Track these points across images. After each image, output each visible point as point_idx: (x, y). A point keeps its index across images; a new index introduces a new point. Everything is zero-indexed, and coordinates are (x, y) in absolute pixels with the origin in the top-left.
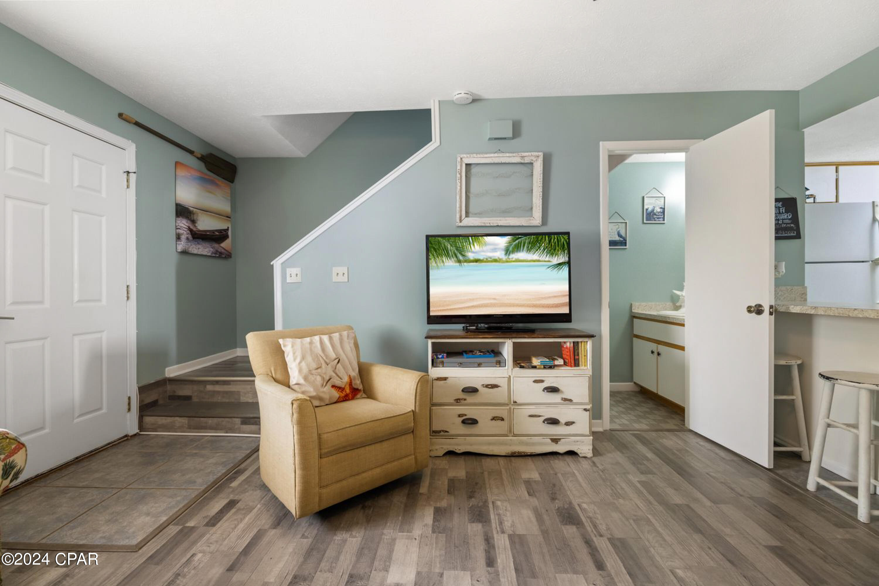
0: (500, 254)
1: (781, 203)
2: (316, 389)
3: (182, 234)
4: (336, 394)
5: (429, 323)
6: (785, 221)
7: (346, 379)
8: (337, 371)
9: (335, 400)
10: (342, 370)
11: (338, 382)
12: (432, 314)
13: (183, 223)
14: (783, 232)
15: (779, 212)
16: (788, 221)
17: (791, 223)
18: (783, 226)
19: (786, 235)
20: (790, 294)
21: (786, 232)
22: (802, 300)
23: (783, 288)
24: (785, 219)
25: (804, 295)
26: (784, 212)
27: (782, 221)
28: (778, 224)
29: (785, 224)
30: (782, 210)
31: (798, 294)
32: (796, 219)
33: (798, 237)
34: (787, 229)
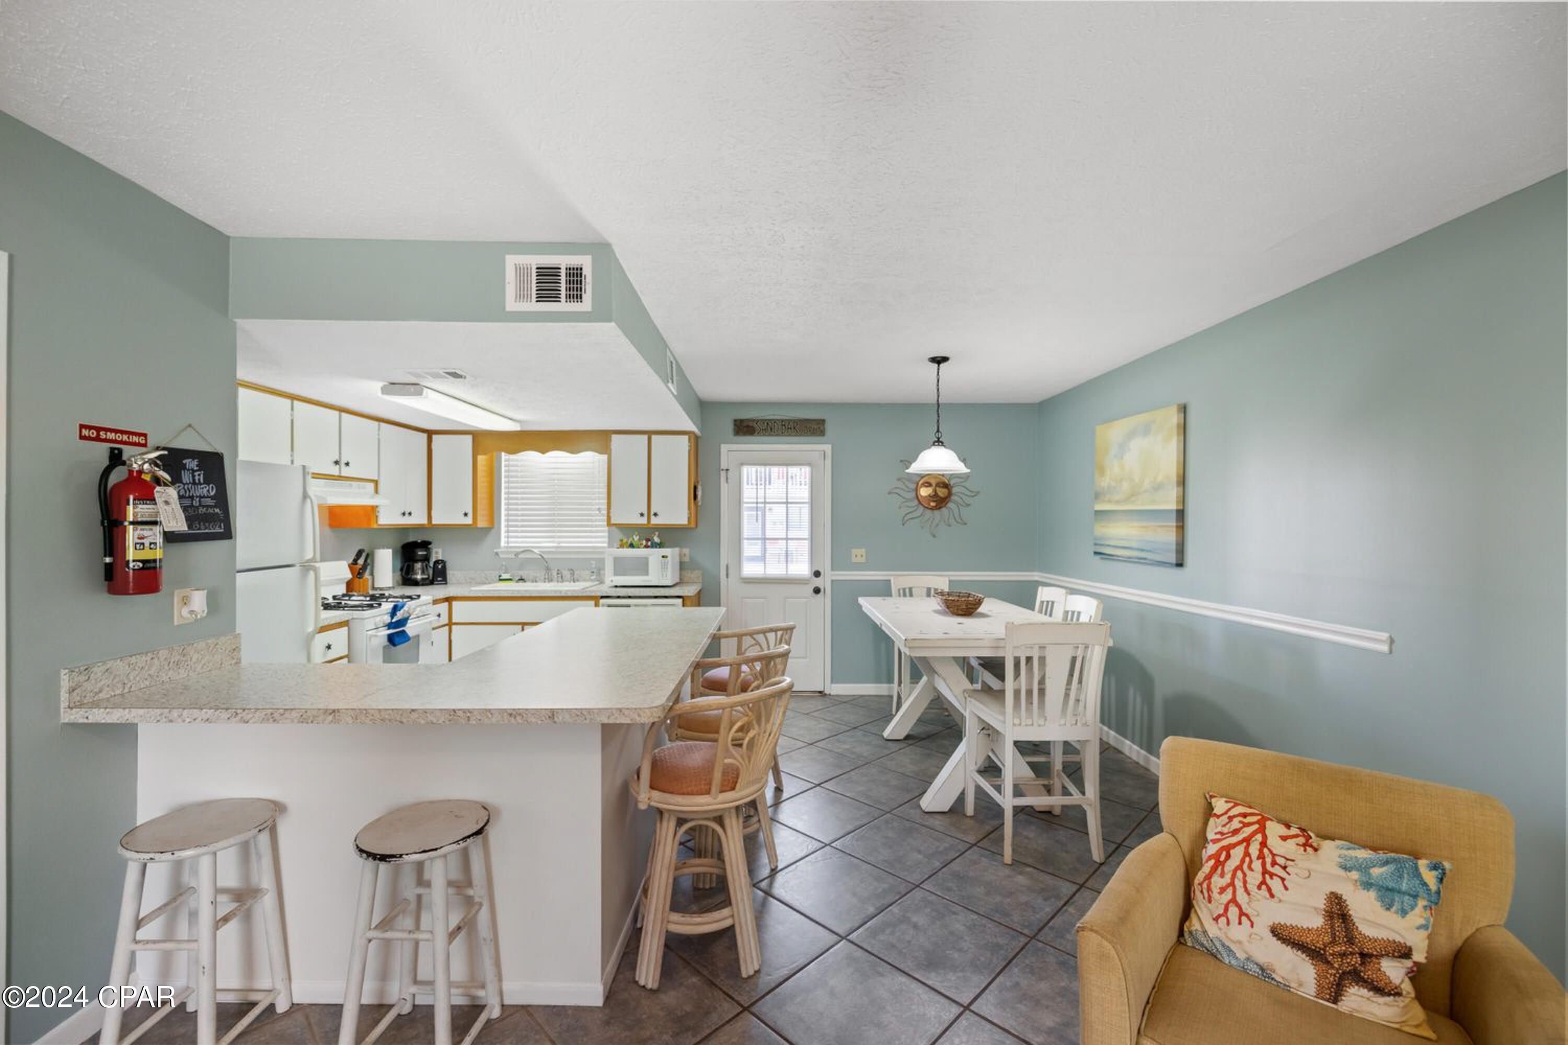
1: (199, 461)
6: (204, 501)
14: (202, 524)
15: (194, 480)
16: (209, 502)
17: (215, 506)
18: (202, 510)
19: (207, 531)
20: (213, 656)
21: (207, 524)
22: (234, 662)
23: (201, 645)
24: (204, 497)
25: (235, 653)
26: (202, 481)
27: (200, 501)
28: (192, 506)
29: (204, 506)
30: (199, 476)
31: (227, 652)
32: (222, 498)
33: (227, 534)
34: (208, 518)
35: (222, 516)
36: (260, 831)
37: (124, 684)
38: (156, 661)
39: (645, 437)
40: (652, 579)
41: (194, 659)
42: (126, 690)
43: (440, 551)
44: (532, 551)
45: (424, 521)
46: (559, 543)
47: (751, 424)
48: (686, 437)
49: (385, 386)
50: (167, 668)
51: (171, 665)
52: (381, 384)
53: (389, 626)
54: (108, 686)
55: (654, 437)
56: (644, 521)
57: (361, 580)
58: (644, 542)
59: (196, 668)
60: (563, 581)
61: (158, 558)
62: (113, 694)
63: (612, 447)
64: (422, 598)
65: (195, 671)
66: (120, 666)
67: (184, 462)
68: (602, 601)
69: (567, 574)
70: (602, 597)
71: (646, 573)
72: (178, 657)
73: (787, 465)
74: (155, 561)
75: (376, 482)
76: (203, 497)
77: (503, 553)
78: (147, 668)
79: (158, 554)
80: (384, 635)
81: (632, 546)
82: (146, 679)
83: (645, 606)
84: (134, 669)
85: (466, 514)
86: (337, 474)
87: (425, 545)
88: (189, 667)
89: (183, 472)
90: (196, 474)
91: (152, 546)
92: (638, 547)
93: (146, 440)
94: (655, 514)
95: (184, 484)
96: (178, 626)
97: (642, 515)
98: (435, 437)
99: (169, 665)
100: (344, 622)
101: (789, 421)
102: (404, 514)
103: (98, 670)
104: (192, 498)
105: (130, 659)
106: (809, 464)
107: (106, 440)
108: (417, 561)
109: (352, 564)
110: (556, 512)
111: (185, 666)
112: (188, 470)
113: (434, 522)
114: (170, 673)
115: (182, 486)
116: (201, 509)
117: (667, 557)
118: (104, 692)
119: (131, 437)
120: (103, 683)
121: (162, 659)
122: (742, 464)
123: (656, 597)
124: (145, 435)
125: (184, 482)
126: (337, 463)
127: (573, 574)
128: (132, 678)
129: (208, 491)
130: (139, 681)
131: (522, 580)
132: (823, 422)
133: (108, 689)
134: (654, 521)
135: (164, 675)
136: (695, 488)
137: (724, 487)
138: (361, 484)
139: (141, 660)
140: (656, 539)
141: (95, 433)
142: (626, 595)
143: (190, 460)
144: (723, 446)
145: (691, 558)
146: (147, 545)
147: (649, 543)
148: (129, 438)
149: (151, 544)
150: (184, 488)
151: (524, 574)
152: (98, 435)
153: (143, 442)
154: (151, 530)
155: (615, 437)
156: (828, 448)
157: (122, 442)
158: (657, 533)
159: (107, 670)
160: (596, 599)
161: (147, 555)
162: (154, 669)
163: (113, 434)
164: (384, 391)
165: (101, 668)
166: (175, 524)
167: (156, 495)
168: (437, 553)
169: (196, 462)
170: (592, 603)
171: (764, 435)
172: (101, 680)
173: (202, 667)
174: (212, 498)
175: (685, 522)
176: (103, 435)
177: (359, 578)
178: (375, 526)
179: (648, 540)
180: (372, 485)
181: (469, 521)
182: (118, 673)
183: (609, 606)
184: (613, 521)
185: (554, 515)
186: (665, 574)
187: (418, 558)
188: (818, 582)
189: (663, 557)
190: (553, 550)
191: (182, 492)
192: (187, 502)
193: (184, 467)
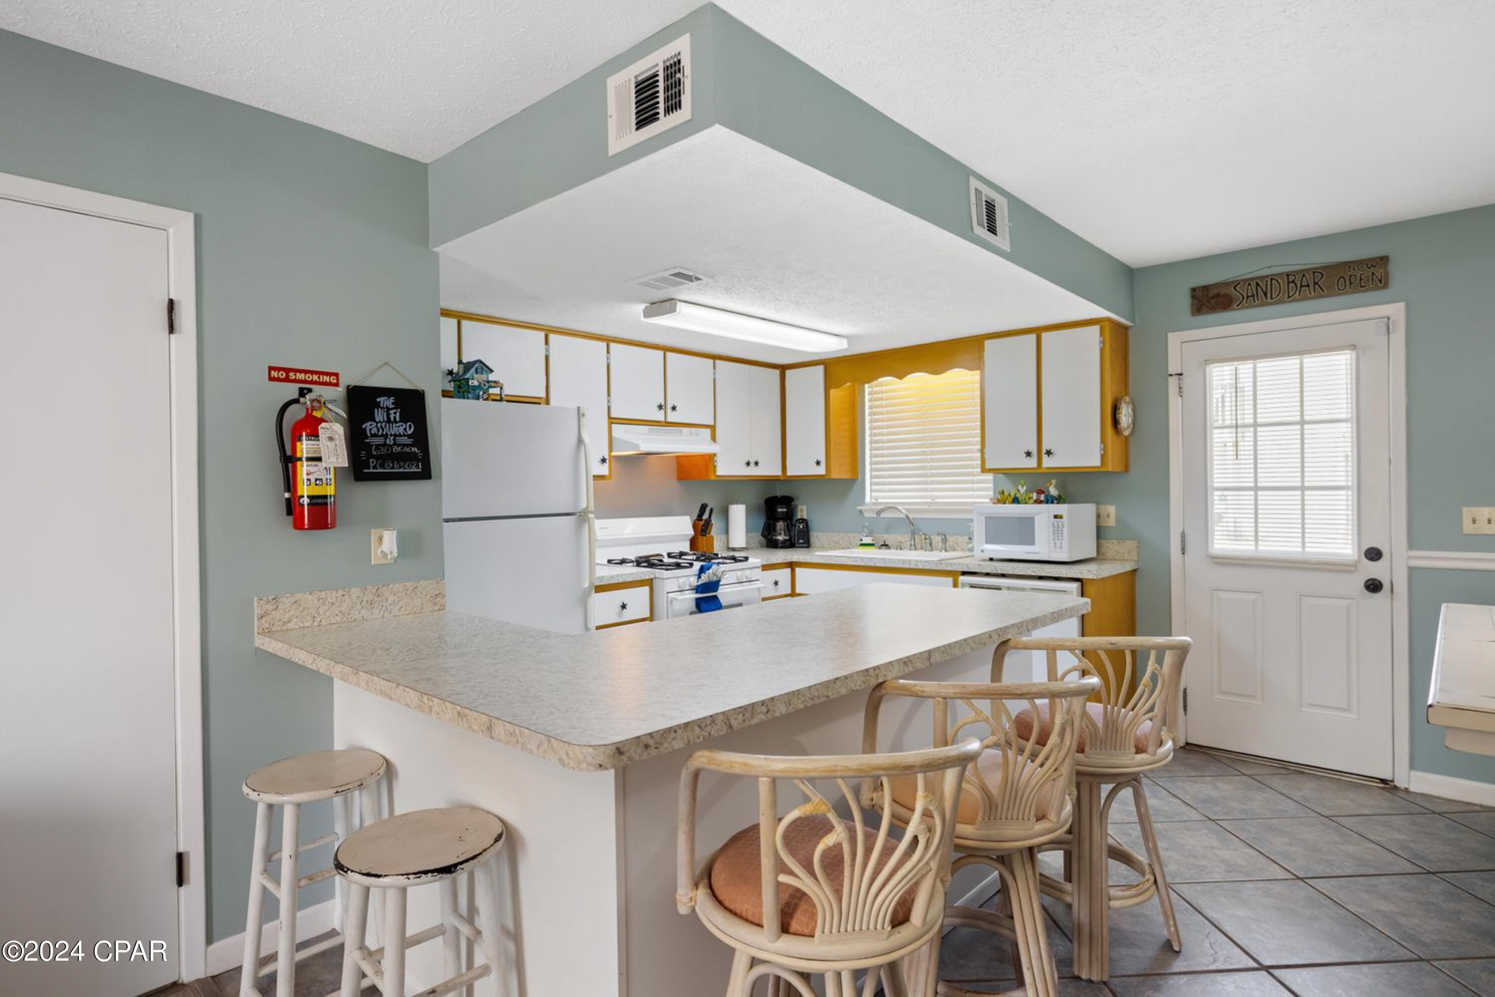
6: (400, 439)
14: (396, 462)
15: (389, 418)
16: (405, 441)
17: (413, 445)
18: (398, 449)
19: (401, 470)
20: (412, 598)
21: (402, 464)
22: (436, 608)
23: (398, 587)
24: (400, 435)
25: (439, 599)
26: (398, 419)
27: (394, 440)
28: (385, 444)
29: (399, 445)
30: (395, 414)
31: (428, 596)
32: (421, 437)
33: (426, 474)
34: (405, 458)
35: (420, 455)
36: (337, 792)
37: (314, 617)
38: (347, 598)
39: (1033, 337)
40: (1040, 549)
41: (390, 600)
42: (315, 624)
43: (805, 508)
44: (897, 509)
45: (777, 472)
46: (933, 498)
47: (1223, 291)
48: (1096, 329)
49: (646, 308)
50: (359, 606)
51: (364, 603)
52: (642, 307)
53: (698, 589)
54: (297, 617)
55: (1045, 336)
56: (1032, 463)
57: (704, 538)
58: (1035, 496)
59: (391, 610)
60: (932, 550)
61: (329, 494)
62: (302, 625)
63: (986, 359)
64: (751, 560)
65: (390, 613)
66: (309, 600)
67: (378, 400)
68: (962, 579)
69: (936, 540)
70: (964, 573)
71: (1032, 542)
72: (372, 597)
73: (1301, 353)
74: (325, 497)
75: (713, 428)
76: (398, 436)
77: (867, 511)
78: (337, 604)
79: (330, 490)
80: (692, 599)
81: (1016, 500)
82: (337, 615)
83: (1023, 589)
84: (324, 604)
85: (818, 463)
86: (662, 419)
87: (788, 501)
88: (384, 608)
89: (376, 410)
90: (392, 412)
91: (318, 482)
92: (1026, 503)
93: (338, 379)
94: (1049, 453)
95: (377, 423)
96: (376, 565)
97: (1029, 454)
98: (788, 372)
99: (361, 604)
100: (647, 580)
101: (1303, 273)
102: (748, 464)
103: (286, 602)
104: (382, 436)
105: (319, 593)
106: (1353, 347)
107: (296, 381)
108: (778, 520)
109: (697, 520)
110: (928, 457)
111: (380, 607)
112: (383, 408)
113: (789, 473)
114: (363, 612)
115: (375, 424)
116: (395, 448)
117: (1061, 517)
118: (293, 623)
119: (321, 376)
120: (291, 613)
121: (354, 596)
122: (1208, 361)
123: (1041, 578)
124: (337, 375)
125: (377, 420)
126: (660, 407)
127: (945, 540)
128: (321, 613)
129: (405, 430)
130: (329, 617)
131: (885, 545)
132: (1384, 260)
133: (296, 620)
134: (1047, 462)
135: (357, 612)
136: (1115, 409)
137: (1175, 404)
138: (693, 430)
139: (332, 596)
140: (1053, 491)
141: (284, 375)
142: (1000, 572)
143: (385, 398)
144: (1170, 336)
145: (1118, 520)
146: (313, 481)
147: (1042, 497)
148: (319, 378)
149: (316, 480)
150: (376, 427)
151: (889, 538)
152: (287, 376)
153: (335, 381)
154: (316, 466)
155: (988, 343)
156: (1396, 311)
157: (312, 382)
158: (1054, 481)
159: (296, 602)
160: (956, 575)
161: (318, 491)
162: (345, 605)
163: (303, 375)
164: (648, 314)
165: (289, 599)
166: (335, 460)
167: (321, 431)
168: (802, 511)
169: (392, 400)
170: (950, 580)
171: (1251, 306)
172: (289, 611)
173: (400, 610)
174: (409, 436)
175: (1096, 462)
177: (703, 535)
178: (713, 477)
179: (1040, 492)
180: (708, 431)
181: (821, 470)
182: (307, 606)
183: (972, 586)
184: (988, 466)
185: (925, 461)
186: (1058, 543)
187: (779, 516)
188: (1375, 570)
189: (1056, 517)
190: (926, 507)
191: (374, 431)
192: (380, 441)
193: (378, 405)
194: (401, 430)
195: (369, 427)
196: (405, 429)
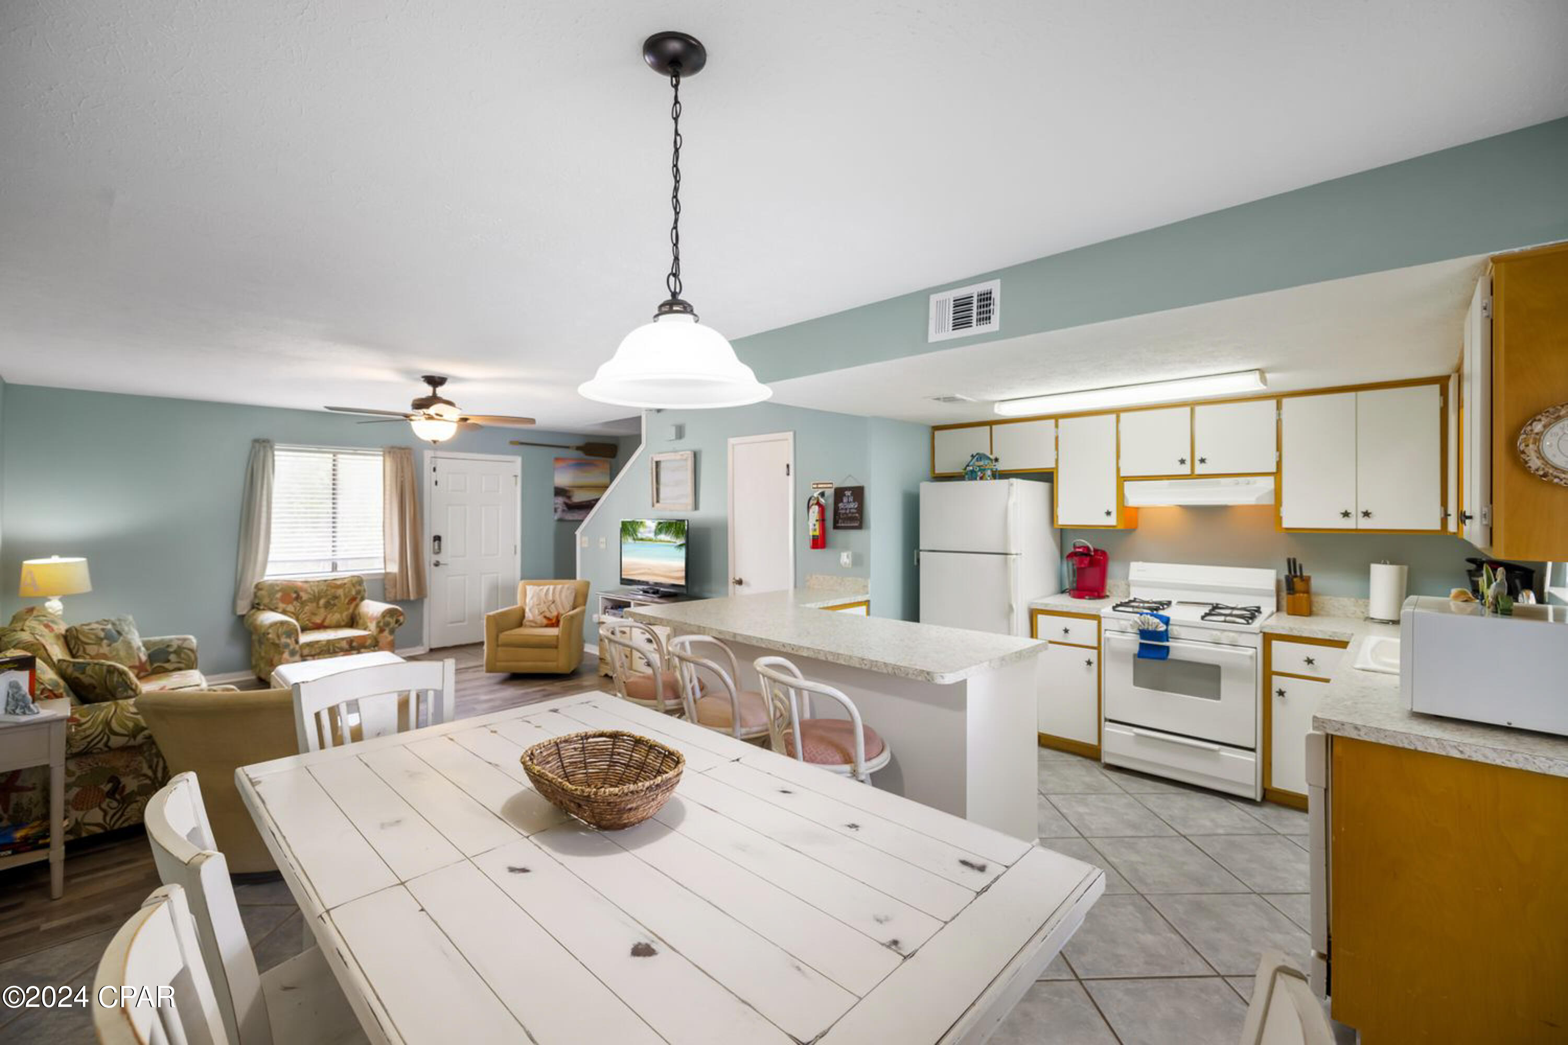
0: (652, 535)
1: (851, 492)
2: (534, 616)
3: (558, 508)
4: (545, 622)
5: (622, 583)
6: (852, 511)
7: (555, 614)
8: (550, 608)
9: (544, 625)
10: (554, 608)
11: (548, 615)
12: (623, 577)
13: (560, 500)
14: (850, 521)
15: (848, 501)
16: (854, 511)
17: (857, 513)
18: (850, 515)
19: (852, 525)
21: (852, 522)
22: (865, 592)
23: (851, 578)
24: (852, 508)
25: (866, 587)
26: (853, 501)
27: (849, 511)
28: (846, 513)
29: (851, 513)
30: (851, 499)
31: (863, 585)
32: (861, 509)
33: (860, 527)
34: (852, 519)
35: (859, 518)
38: (829, 579)
41: (847, 585)
45: (1428, 524)
51: (838, 584)
59: (847, 589)
67: (846, 493)
72: (842, 580)
75: (1276, 475)
80: (1133, 642)
86: (1187, 472)
89: (845, 497)
90: (850, 497)
93: (833, 486)
104: (846, 509)
112: (847, 496)
115: (843, 504)
119: (828, 485)
121: (834, 580)
124: (833, 484)
125: (845, 502)
138: (1241, 479)
157: (826, 488)
163: (824, 485)
174: (856, 509)
176: (819, 486)
178: (1282, 530)
180: (1269, 478)
191: (842, 507)
192: (843, 511)
193: (845, 495)
194: (852, 506)
195: (841, 505)
196: (854, 505)
